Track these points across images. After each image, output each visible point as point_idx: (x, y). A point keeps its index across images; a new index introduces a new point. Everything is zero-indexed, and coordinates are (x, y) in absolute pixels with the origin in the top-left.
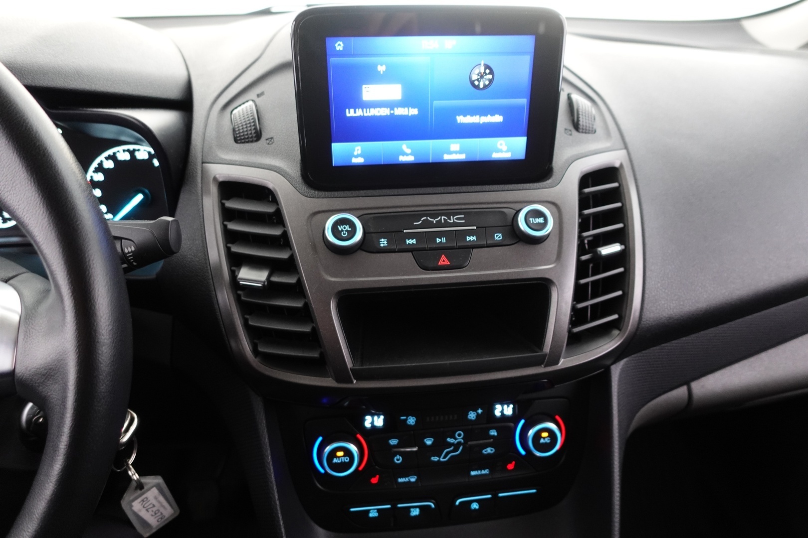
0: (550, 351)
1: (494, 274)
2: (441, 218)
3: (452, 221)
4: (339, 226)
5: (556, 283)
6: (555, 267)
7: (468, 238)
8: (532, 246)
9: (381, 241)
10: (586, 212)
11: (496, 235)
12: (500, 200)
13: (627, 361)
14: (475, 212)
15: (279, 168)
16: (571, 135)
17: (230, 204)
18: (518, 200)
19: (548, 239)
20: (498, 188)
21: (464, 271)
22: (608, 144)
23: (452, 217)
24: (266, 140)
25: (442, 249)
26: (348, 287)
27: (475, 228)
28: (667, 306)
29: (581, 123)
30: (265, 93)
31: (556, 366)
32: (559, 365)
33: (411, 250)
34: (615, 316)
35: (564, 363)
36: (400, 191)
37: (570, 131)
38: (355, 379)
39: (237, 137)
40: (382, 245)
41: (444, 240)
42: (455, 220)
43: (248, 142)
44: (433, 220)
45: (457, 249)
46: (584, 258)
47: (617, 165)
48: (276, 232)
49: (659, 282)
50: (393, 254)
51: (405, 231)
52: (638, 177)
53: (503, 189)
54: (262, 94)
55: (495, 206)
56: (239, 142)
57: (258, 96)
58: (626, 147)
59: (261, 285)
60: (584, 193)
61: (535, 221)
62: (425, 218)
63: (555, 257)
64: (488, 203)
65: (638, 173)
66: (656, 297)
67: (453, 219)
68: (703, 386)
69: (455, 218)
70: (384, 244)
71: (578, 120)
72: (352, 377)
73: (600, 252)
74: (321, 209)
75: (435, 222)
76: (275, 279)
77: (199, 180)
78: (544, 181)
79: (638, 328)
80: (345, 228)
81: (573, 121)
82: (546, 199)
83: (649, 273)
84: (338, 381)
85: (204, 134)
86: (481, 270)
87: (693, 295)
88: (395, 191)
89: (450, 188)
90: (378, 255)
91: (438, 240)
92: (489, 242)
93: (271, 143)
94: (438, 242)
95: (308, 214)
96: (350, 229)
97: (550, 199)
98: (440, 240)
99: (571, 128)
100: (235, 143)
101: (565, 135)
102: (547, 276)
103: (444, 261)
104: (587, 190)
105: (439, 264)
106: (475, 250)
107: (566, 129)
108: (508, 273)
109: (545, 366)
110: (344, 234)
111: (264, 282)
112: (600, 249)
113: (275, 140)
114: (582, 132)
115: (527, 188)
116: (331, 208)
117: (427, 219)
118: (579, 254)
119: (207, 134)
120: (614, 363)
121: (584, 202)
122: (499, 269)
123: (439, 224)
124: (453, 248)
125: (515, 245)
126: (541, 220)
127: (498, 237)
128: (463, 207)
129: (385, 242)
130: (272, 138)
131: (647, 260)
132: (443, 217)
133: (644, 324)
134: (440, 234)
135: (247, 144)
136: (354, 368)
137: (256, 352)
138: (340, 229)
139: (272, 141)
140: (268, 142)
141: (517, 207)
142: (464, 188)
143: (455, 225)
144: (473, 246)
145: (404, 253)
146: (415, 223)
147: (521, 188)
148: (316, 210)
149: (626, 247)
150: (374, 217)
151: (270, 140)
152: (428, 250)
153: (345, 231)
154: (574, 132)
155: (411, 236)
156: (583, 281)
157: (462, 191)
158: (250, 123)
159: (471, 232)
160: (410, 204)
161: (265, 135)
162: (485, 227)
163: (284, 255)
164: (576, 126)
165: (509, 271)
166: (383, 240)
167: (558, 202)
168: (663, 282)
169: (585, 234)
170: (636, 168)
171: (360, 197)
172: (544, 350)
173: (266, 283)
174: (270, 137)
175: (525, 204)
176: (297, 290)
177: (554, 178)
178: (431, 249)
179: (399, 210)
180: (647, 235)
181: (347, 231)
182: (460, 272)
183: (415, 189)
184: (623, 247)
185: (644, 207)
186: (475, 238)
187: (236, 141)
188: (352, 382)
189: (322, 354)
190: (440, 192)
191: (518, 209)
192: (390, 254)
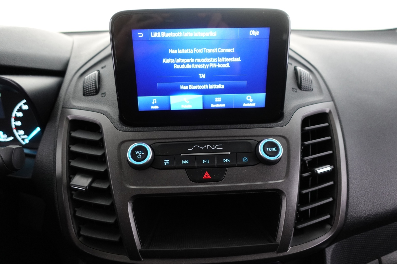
0: (281, 242)
1: (241, 186)
2: (207, 146)
3: (214, 148)
4: (136, 151)
5: (285, 193)
6: (284, 181)
7: (225, 160)
8: (268, 166)
9: (165, 161)
10: (307, 143)
11: (243, 158)
12: (248, 134)
13: (337, 245)
14: (230, 142)
15: (106, 112)
16: (296, 92)
17: (74, 134)
18: (259, 135)
19: (280, 162)
20: (246, 126)
21: (221, 184)
22: (320, 98)
23: (214, 145)
24: (102, 94)
25: (206, 167)
26: (140, 193)
27: (229, 153)
28: (365, 209)
29: (303, 84)
30: (107, 66)
31: (286, 252)
32: (288, 251)
33: (185, 167)
34: (328, 216)
35: (291, 250)
36: (181, 128)
37: (296, 89)
38: (143, 257)
39: (85, 92)
40: (165, 164)
41: (208, 161)
42: (216, 148)
43: (90, 95)
44: (201, 147)
45: (216, 167)
46: (305, 175)
47: (327, 111)
48: (99, 153)
49: (358, 191)
50: (173, 170)
51: (181, 155)
52: (342, 119)
53: (250, 127)
54: (105, 67)
55: (244, 138)
56: (86, 95)
57: (102, 68)
58: (333, 100)
59: (84, 189)
60: (305, 130)
61: (270, 150)
62: (196, 146)
63: (284, 174)
64: (239, 136)
65: (341, 117)
66: (357, 202)
67: (215, 147)
68: (389, 259)
69: (216, 146)
70: (167, 163)
71: (301, 83)
72: (141, 256)
73: (316, 171)
74: (128, 139)
75: (202, 149)
76: (94, 185)
77: (58, 119)
78: (278, 122)
79: (344, 224)
80: (140, 152)
81: (298, 83)
82: (278, 134)
83: (352, 185)
84: (131, 258)
85: (67, 90)
86: (232, 183)
87: (383, 201)
88: (178, 128)
89: (214, 126)
90: (163, 171)
91: (204, 161)
92: (239, 163)
93: (104, 96)
94: (203, 162)
95: (119, 142)
96: (143, 153)
97: (281, 134)
98: (205, 161)
99: (296, 87)
100: (83, 96)
101: (292, 92)
102: (279, 188)
103: (207, 176)
104: (307, 128)
105: (204, 178)
106: (229, 169)
107: (293, 88)
108: (251, 185)
109: (278, 253)
110: (139, 157)
111: (86, 187)
112: (316, 169)
113: (107, 94)
114: (304, 90)
115: (266, 126)
116: (135, 139)
117: (197, 146)
118: (302, 172)
119: (69, 91)
120: (328, 246)
121: (305, 136)
122: (245, 182)
123: (205, 150)
124: (214, 167)
125: (257, 165)
126: (274, 149)
127: (245, 160)
128: (222, 139)
129: (168, 162)
130: (105, 93)
131: (350, 176)
132: (208, 146)
133: (349, 222)
134: (205, 157)
135: (90, 97)
136: (142, 250)
137: (79, 235)
138: (137, 153)
139: (105, 95)
140: (102, 95)
141: (258, 139)
142: (224, 126)
143: (216, 151)
144: (228, 166)
145: (180, 170)
146: (189, 150)
147: (262, 127)
148: (125, 139)
149: (334, 167)
150: (162, 145)
151: (103, 94)
152: (196, 168)
153: (140, 155)
154: (298, 90)
155: (185, 158)
156: (304, 192)
157: (222, 128)
158: (92, 84)
159: (226, 157)
160: (187, 136)
161: (102, 91)
162: (236, 153)
163: (101, 169)
164: (299, 86)
165: (252, 183)
166: (166, 161)
167: (287, 136)
168: (362, 191)
169: (306, 158)
170: (340, 114)
171: (154, 131)
172: (276, 241)
173: (87, 188)
174: (104, 92)
175: (264, 137)
176: (107, 193)
177: (284, 120)
178: (199, 167)
179: (179, 140)
180: (349, 159)
181: (141, 154)
182: (218, 184)
183: (190, 126)
184: (332, 167)
185: (346, 139)
186: (229, 160)
187: (84, 95)
188: (140, 260)
189: (121, 239)
190: (207, 128)
191: (259, 141)
192: (171, 170)
